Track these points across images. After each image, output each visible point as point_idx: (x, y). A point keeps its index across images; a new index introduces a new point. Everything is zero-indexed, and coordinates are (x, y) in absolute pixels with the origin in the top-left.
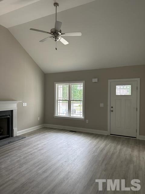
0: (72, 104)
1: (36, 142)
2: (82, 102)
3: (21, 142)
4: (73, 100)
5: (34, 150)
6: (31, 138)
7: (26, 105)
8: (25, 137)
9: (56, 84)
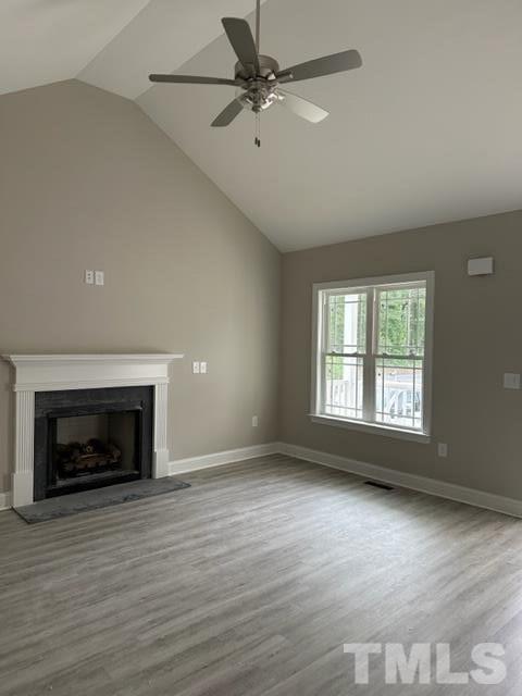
0: (378, 370)
1: (214, 509)
2: (419, 364)
3: (169, 501)
4: (385, 356)
5: (187, 538)
6: (206, 490)
7: (204, 371)
8: (189, 486)
9: (320, 293)
